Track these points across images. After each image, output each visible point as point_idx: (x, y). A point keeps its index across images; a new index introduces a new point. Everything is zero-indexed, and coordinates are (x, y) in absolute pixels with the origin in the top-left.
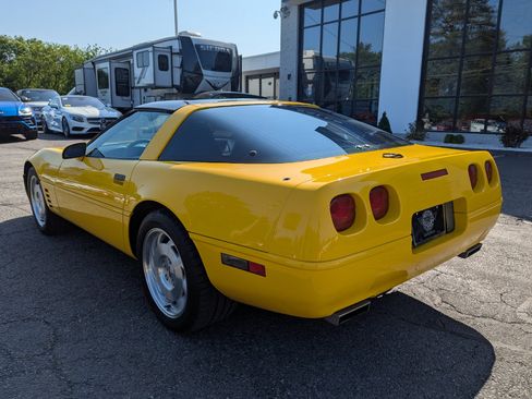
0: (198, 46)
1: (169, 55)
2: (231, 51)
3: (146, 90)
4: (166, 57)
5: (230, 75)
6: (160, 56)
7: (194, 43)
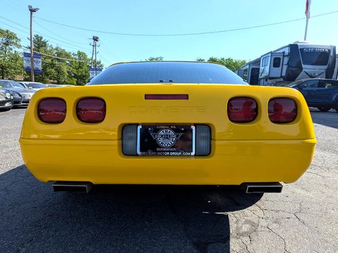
0: (302, 50)
1: (282, 57)
2: (329, 51)
3: (266, 80)
4: (279, 59)
5: (325, 67)
6: (275, 59)
7: (299, 48)
